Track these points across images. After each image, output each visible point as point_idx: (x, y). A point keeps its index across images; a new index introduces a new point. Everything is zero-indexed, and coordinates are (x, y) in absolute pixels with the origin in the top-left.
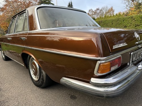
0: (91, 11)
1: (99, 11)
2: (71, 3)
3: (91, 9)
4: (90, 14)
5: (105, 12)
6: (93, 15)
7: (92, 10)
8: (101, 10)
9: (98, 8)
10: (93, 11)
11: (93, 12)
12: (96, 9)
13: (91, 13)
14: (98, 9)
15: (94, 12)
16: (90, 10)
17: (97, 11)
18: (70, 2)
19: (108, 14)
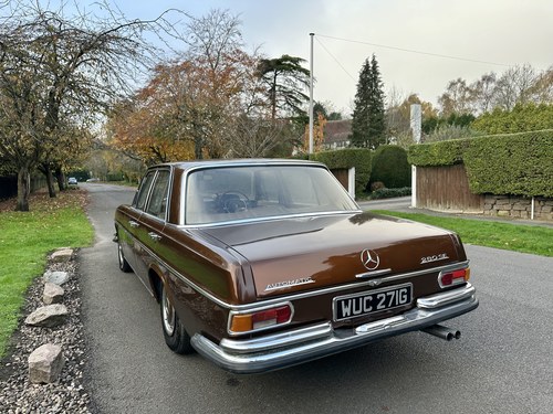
0: (459, 84)
1: (492, 85)
2: (374, 63)
3: (459, 81)
4: (452, 97)
5: (517, 88)
6: (467, 100)
7: (463, 83)
8: (502, 83)
9: (489, 74)
10: (468, 85)
11: (467, 89)
12: (480, 79)
13: (459, 95)
14: (488, 79)
15: (471, 92)
16: (453, 84)
17: (485, 86)
18: (370, 60)
19: (535, 96)
